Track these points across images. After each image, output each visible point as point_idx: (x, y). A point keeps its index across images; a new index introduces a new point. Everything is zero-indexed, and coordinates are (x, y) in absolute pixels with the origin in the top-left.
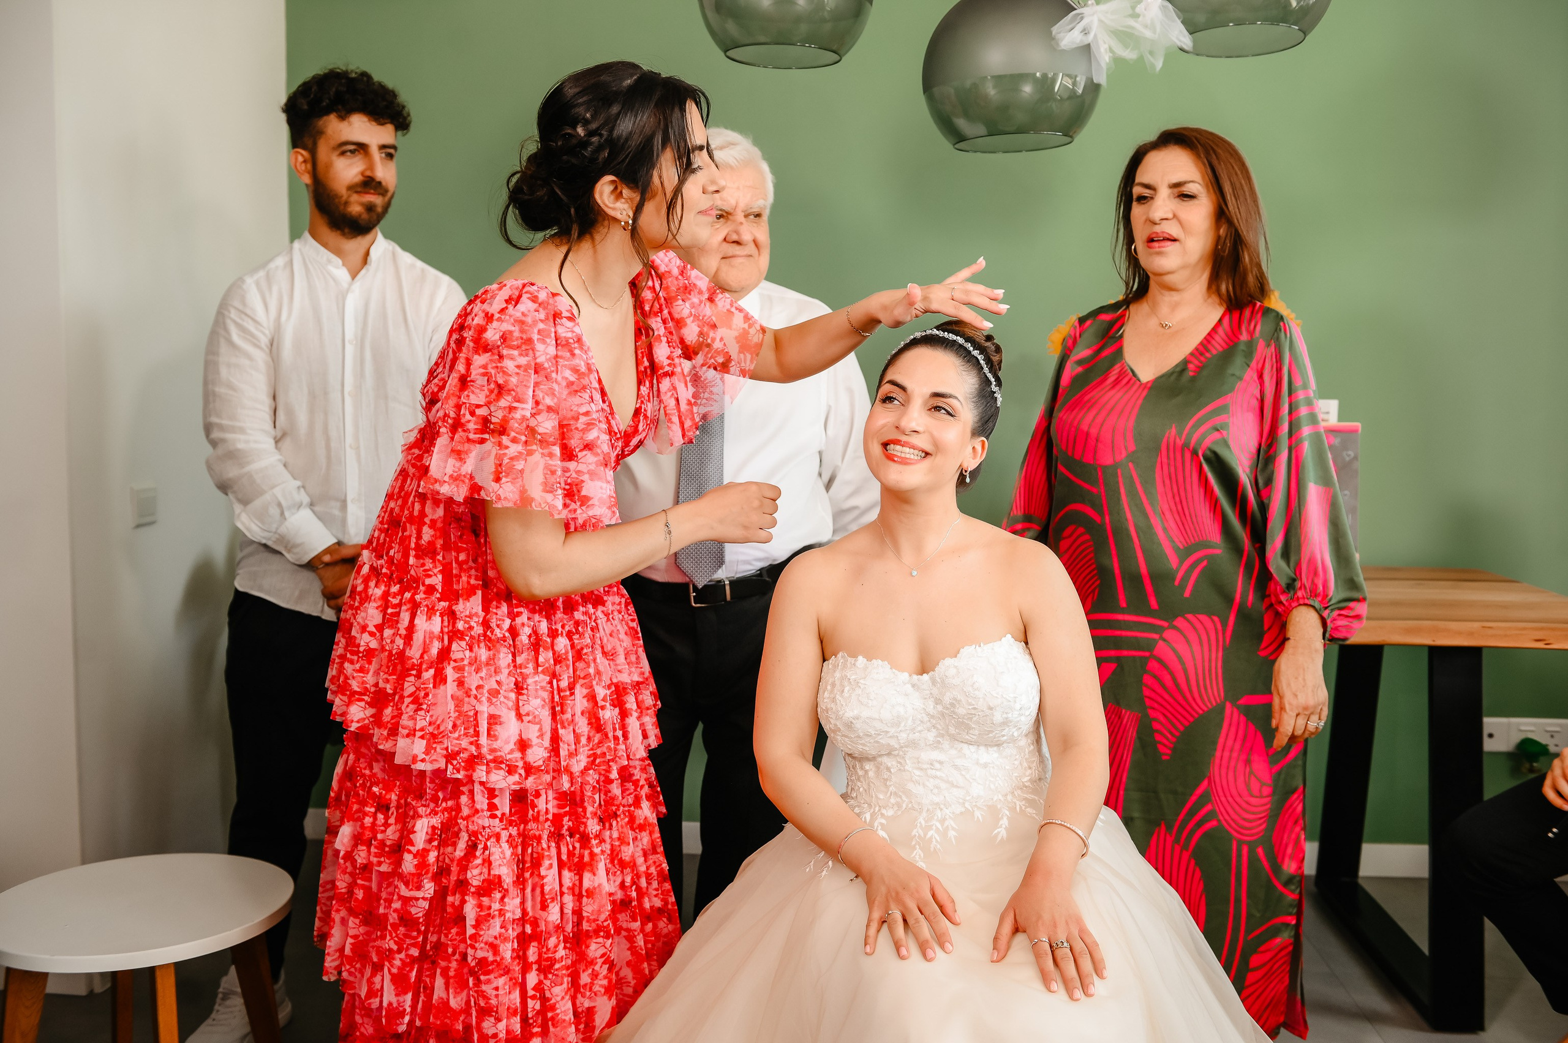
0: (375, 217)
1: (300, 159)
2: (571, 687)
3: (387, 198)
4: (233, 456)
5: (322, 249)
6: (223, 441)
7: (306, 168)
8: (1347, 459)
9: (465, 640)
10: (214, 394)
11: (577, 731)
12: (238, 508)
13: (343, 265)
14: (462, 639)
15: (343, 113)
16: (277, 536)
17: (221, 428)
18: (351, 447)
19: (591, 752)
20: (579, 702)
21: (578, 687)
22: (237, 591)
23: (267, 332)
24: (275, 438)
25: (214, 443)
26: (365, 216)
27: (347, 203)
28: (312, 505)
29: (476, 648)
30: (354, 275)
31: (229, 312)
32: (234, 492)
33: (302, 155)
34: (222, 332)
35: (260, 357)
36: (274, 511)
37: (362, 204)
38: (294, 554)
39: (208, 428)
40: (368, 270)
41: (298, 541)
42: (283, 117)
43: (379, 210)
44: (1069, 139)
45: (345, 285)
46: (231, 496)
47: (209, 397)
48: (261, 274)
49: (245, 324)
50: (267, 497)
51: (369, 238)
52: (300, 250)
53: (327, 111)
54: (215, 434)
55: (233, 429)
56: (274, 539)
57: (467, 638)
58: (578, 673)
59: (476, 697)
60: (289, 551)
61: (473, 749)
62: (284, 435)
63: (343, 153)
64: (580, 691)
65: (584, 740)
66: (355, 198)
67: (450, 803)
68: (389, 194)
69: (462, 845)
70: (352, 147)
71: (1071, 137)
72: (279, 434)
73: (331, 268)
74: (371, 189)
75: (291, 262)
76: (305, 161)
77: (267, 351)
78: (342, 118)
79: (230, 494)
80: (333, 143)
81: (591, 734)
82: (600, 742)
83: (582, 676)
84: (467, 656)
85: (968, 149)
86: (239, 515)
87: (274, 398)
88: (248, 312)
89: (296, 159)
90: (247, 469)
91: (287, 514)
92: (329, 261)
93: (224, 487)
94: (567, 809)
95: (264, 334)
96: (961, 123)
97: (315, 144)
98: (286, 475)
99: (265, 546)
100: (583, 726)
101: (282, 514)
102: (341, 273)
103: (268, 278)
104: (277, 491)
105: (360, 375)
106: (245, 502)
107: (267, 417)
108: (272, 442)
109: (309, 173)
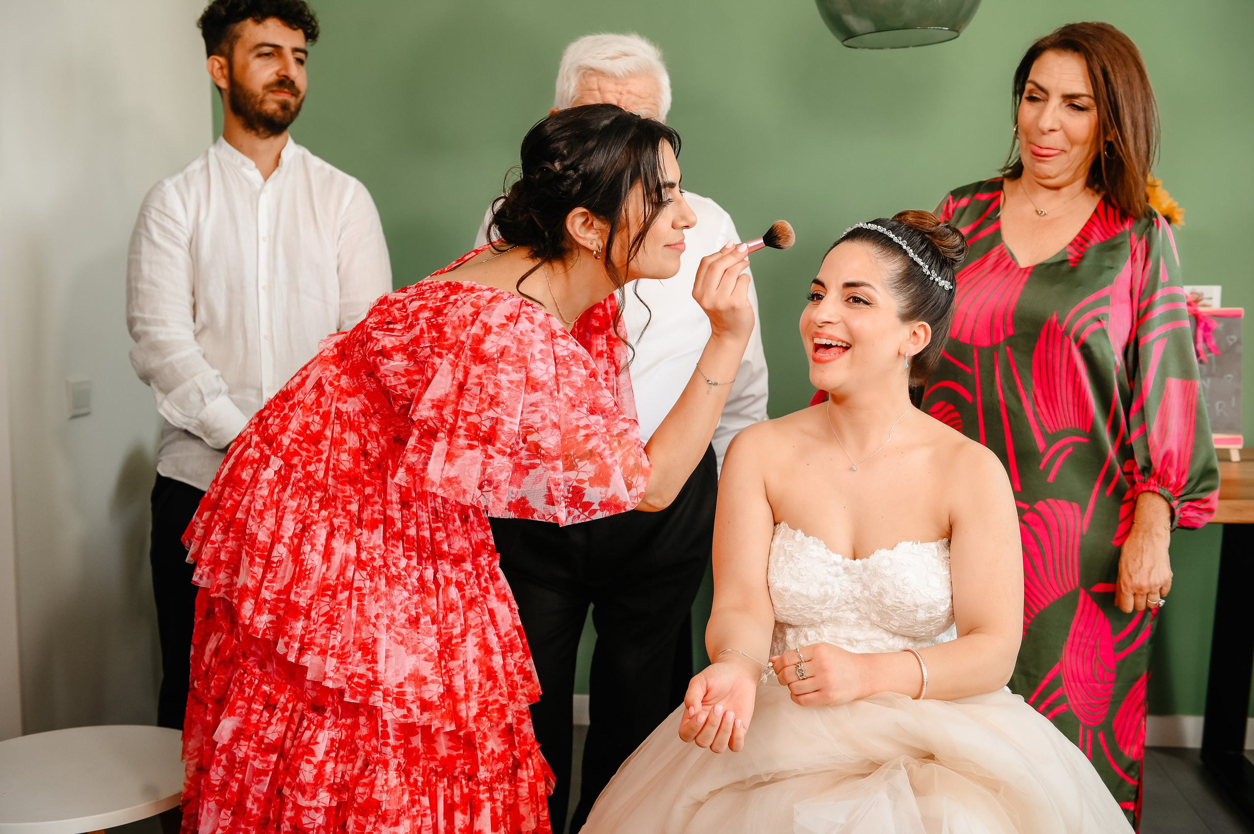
0: (289, 115)
1: (217, 65)
2: (463, 634)
3: (299, 100)
4: (156, 347)
5: (236, 152)
6: (146, 333)
7: (223, 74)
8: (1231, 343)
9: (366, 570)
10: (137, 289)
11: (469, 678)
12: (159, 396)
13: (257, 167)
14: (364, 569)
15: (259, 17)
16: (197, 422)
17: (145, 322)
18: (265, 338)
19: (482, 699)
20: (470, 649)
21: (469, 635)
22: (159, 476)
23: (186, 231)
24: (194, 331)
25: (136, 337)
26: (280, 113)
27: (262, 102)
28: (230, 392)
29: (376, 579)
30: (266, 177)
31: (150, 213)
32: (156, 382)
33: (219, 62)
34: (143, 232)
35: (181, 255)
36: (195, 397)
37: (278, 102)
38: (213, 438)
39: (131, 323)
40: (280, 172)
41: (217, 426)
42: (199, 32)
43: (293, 109)
44: (955, 34)
45: (258, 186)
46: (153, 385)
47: (132, 293)
48: (180, 177)
49: (165, 224)
50: (188, 385)
51: (280, 139)
52: (215, 154)
53: (243, 17)
54: (138, 328)
55: (156, 323)
56: (194, 425)
57: (369, 569)
58: (469, 622)
59: (375, 625)
60: (209, 436)
61: (370, 675)
62: (204, 328)
63: (260, 55)
64: (471, 640)
65: (476, 688)
66: (270, 96)
67: (349, 721)
68: (301, 96)
69: (359, 763)
70: (267, 50)
71: (957, 31)
72: (199, 327)
73: (245, 170)
74: (285, 88)
75: (207, 166)
76: (221, 68)
77: (187, 249)
78: (258, 22)
79: (152, 384)
80: (249, 45)
81: (483, 682)
82: (491, 689)
83: (473, 625)
84: (368, 586)
85: (856, 45)
86: (161, 403)
87: (193, 294)
88: (168, 212)
89: (213, 66)
90: (168, 359)
91: (206, 400)
92: (243, 164)
93: (146, 378)
94: (461, 752)
95: (183, 233)
96: (852, 21)
97: (232, 49)
98: (206, 365)
99: (186, 432)
100: (474, 674)
101: (203, 400)
102: (255, 175)
103: (186, 180)
104: (198, 379)
105: (273, 270)
106: (166, 391)
107: (188, 312)
108: (192, 335)
109: (225, 77)
